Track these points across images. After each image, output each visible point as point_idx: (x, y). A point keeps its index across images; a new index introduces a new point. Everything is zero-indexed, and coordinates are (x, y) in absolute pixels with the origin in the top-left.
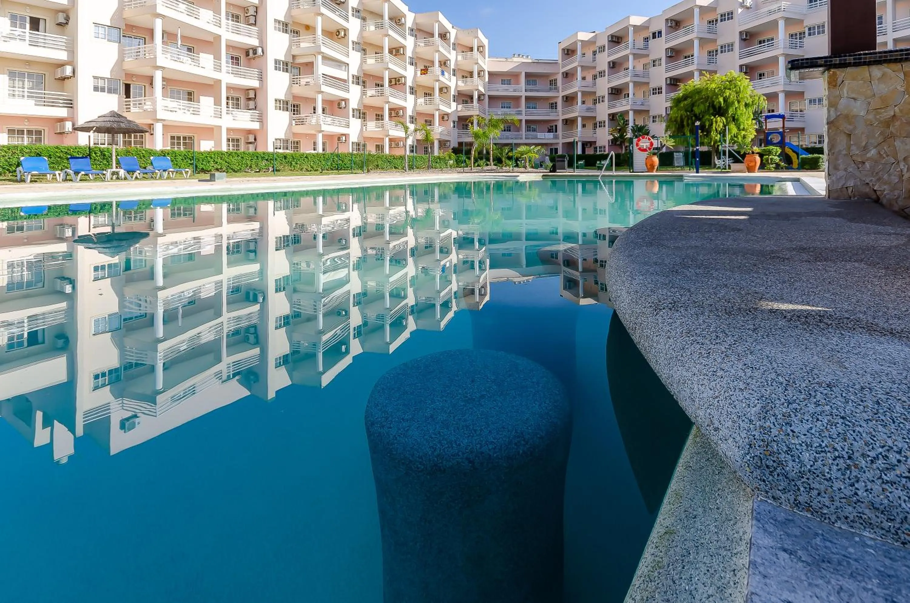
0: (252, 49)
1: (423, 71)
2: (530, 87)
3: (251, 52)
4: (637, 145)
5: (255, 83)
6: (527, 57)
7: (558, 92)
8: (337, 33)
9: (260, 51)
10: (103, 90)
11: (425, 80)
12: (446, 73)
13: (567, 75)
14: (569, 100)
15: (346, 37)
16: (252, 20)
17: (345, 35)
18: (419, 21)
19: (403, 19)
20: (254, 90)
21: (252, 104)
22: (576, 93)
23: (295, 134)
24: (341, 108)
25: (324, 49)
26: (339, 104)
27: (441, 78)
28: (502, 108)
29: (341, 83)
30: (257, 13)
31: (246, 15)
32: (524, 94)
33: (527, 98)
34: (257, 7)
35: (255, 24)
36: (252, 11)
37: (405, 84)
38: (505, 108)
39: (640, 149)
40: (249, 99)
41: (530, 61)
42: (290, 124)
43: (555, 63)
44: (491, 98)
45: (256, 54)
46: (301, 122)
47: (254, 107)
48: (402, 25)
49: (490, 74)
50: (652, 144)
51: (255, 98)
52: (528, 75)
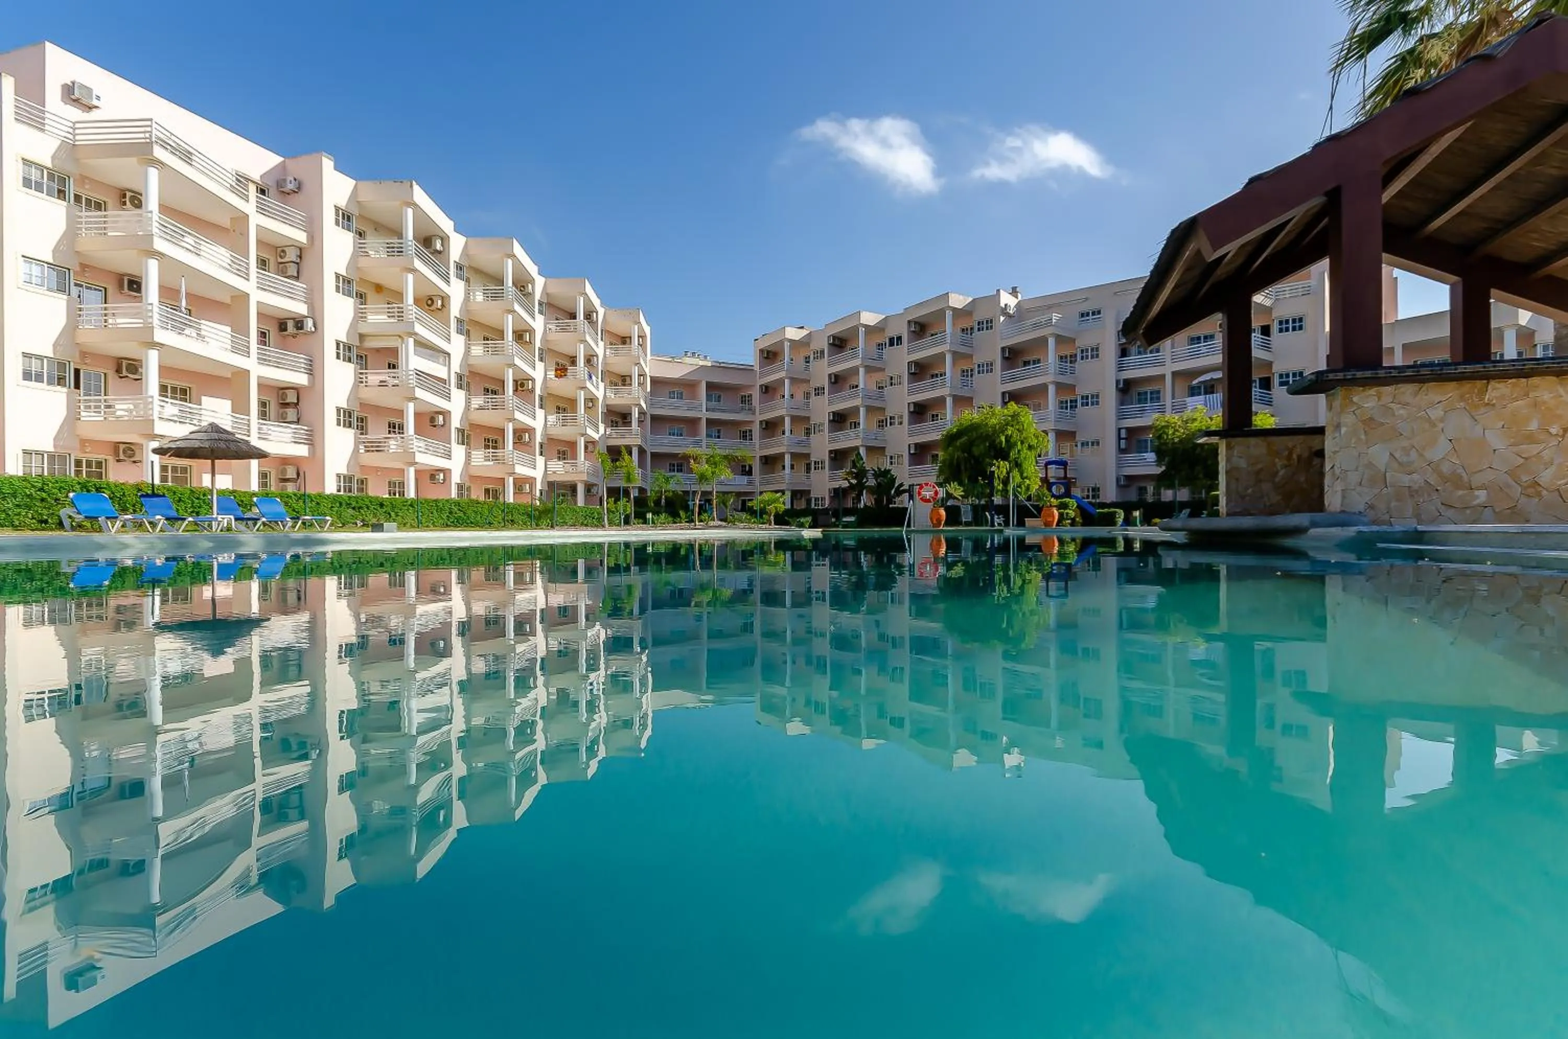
0: (293, 319)
1: (559, 372)
2: (713, 404)
3: (290, 325)
4: (919, 494)
5: (301, 379)
6: (706, 357)
7: (754, 413)
8: (430, 302)
9: (309, 324)
10: (39, 378)
11: (563, 387)
12: (594, 378)
13: (767, 390)
14: (771, 427)
15: (444, 309)
16: (292, 270)
17: (443, 305)
18: (551, 290)
19: (530, 286)
20: (297, 389)
21: (291, 413)
22: (782, 419)
23: (363, 467)
24: (435, 426)
25: (419, 329)
26: (432, 420)
27: (589, 385)
28: (670, 435)
29: (439, 385)
30: (300, 257)
31: (280, 260)
32: (704, 414)
33: (710, 422)
34: (301, 249)
35: (297, 278)
36: (291, 255)
37: (532, 391)
38: (674, 435)
39: (921, 499)
40: (286, 405)
41: (709, 364)
42: (356, 450)
43: (746, 370)
44: (654, 418)
45: (301, 328)
46: (376, 447)
47: (295, 420)
48: (529, 296)
49: (654, 381)
50: (936, 493)
51: (297, 404)
52: (710, 386)
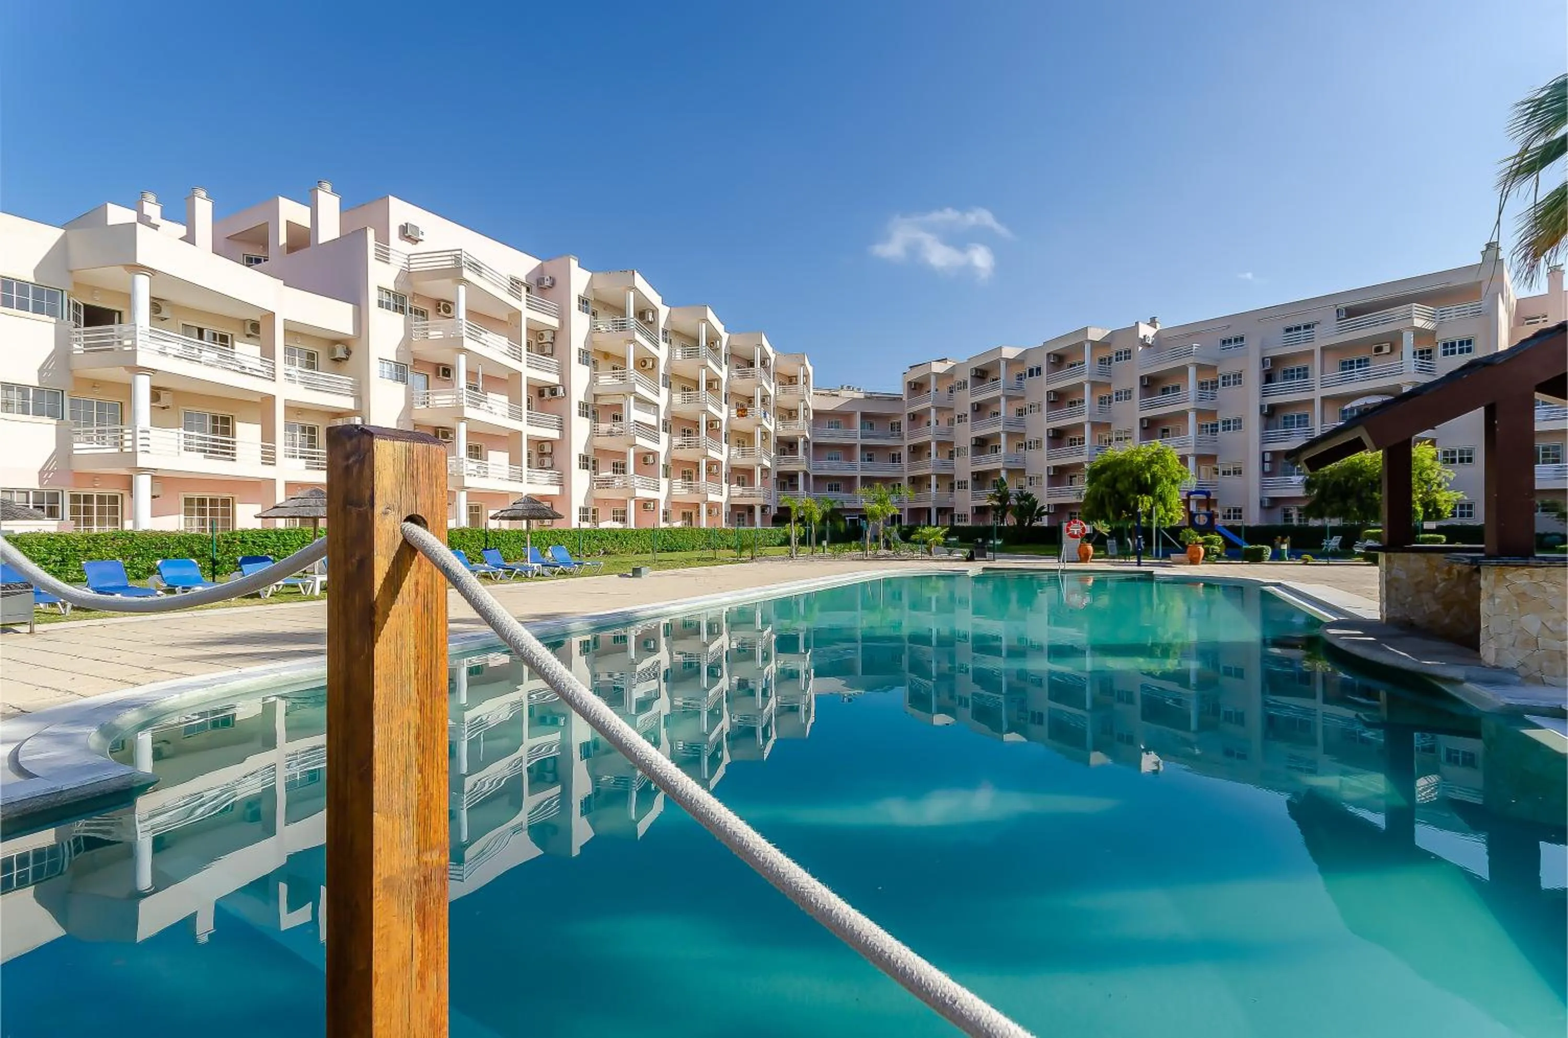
0: (549, 387)
1: (740, 413)
2: (867, 431)
3: (547, 391)
5: (554, 434)
6: (859, 389)
7: (903, 439)
8: (643, 364)
9: (560, 391)
11: (743, 424)
12: (768, 415)
13: (915, 418)
14: (918, 451)
15: (654, 369)
16: (548, 349)
17: (653, 365)
18: (733, 343)
19: (718, 342)
20: (551, 441)
21: (547, 462)
22: (928, 443)
23: (595, 500)
24: (648, 464)
25: (637, 387)
26: (647, 460)
27: (763, 421)
28: (829, 459)
29: (651, 431)
30: (554, 339)
31: (541, 343)
32: (859, 441)
33: (864, 447)
34: (554, 332)
35: (552, 355)
36: (548, 337)
37: (720, 430)
38: (832, 459)
40: (544, 455)
41: (861, 396)
42: (591, 488)
43: (896, 399)
44: (817, 446)
45: (555, 394)
46: (604, 484)
47: (550, 465)
48: (717, 350)
49: (816, 413)
50: (1084, 530)
51: (551, 453)
52: (864, 416)
